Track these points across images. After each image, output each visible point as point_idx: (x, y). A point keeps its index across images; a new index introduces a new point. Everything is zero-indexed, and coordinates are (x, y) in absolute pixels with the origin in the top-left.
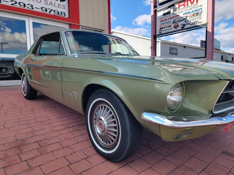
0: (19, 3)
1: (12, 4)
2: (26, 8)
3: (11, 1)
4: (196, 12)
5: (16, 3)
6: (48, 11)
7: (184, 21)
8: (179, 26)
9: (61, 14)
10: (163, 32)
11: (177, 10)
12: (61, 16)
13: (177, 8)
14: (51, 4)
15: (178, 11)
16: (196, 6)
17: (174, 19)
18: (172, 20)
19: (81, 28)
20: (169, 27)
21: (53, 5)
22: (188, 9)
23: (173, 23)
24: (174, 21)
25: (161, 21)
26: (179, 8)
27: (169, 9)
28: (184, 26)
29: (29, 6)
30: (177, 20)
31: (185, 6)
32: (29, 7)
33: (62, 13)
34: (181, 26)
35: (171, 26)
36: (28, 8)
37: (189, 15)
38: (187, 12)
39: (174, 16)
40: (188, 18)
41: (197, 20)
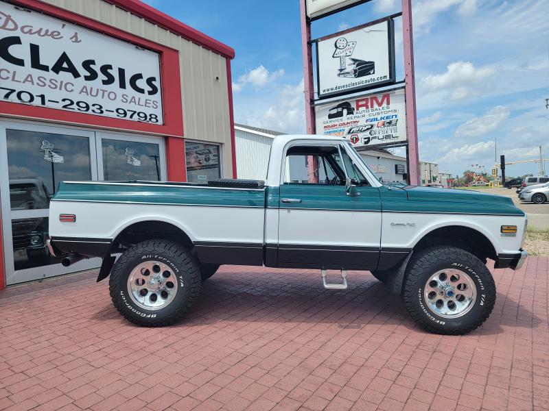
0: (78, 104)
1: (65, 107)
2: (90, 112)
3: (64, 100)
4: (388, 120)
5: (72, 103)
6: (129, 114)
7: (368, 132)
8: (360, 138)
9: (150, 119)
11: (354, 113)
12: (150, 122)
14: (133, 100)
15: (357, 115)
16: (388, 110)
17: (350, 127)
18: (347, 129)
19: (186, 142)
21: (137, 103)
22: (374, 113)
23: (349, 133)
24: (351, 130)
25: (325, 127)
26: (358, 109)
27: (340, 109)
28: (368, 141)
29: (95, 108)
30: (355, 129)
31: (367, 107)
32: (96, 110)
33: (153, 116)
34: (363, 141)
36: (93, 111)
37: (375, 123)
38: (372, 117)
39: (349, 121)
40: (375, 128)
41: (389, 133)
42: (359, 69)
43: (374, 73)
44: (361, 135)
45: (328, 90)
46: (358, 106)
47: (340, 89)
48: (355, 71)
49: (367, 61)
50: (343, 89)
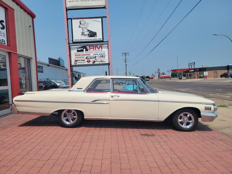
4: (102, 55)
7: (94, 59)
10: (78, 64)
11: (88, 51)
12: (2, 44)
13: (88, 49)
15: (90, 52)
16: (102, 51)
17: (87, 56)
18: (85, 57)
19: (18, 56)
20: (83, 60)
23: (86, 58)
24: (87, 57)
25: (75, 55)
26: (90, 50)
27: (82, 49)
28: (94, 62)
30: (89, 57)
31: (94, 49)
33: (3, 41)
34: (92, 62)
35: (84, 60)
38: (96, 53)
39: (86, 54)
40: (97, 58)
41: (102, 60)
42: (90, 34)
43: (96, 37)
44: (91, 60)
45: (77, 40)
46: (90, 48)
47: (83, 41)
48: (89, 35)
49: (93, 31)
50: (84, 41)
